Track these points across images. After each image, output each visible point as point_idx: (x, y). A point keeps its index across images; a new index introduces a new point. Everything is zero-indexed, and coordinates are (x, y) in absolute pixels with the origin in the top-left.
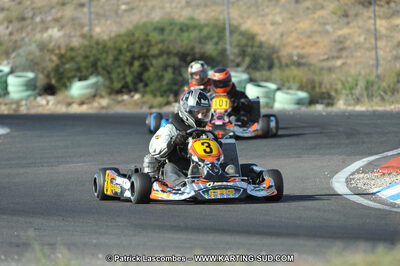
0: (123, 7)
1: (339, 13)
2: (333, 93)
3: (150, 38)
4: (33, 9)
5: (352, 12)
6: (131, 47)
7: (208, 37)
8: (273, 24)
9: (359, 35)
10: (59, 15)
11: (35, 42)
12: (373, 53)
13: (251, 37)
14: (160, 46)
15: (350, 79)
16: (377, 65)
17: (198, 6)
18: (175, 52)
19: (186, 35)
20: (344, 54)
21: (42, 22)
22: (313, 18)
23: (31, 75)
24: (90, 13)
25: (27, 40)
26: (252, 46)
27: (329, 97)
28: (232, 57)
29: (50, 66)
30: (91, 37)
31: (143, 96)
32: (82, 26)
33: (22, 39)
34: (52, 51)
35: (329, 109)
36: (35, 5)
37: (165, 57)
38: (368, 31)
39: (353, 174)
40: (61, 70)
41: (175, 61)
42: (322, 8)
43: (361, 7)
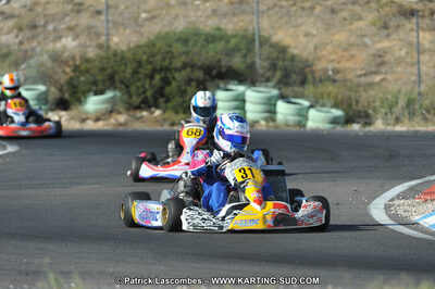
0: (144, 15)
1: (379, 25)
2: (370, 111)
3: (173, 49)
4: (45, 16)
5: (392, 24)
6: (151, 59)
7: (235, 50)
8: (306, 35)
9: (401, 49)
10: (74, 23)
11: (47, 51)
12: (416, 68)
13: (283, 50)
14: (183, 58)
15: (389, 97)
16: (420, 82)
17: (225, 15)
18: (200, 64)
19: (211, 46)
20: (383, 69)
21: (55, 30)
22: (351, 30)
23: (42, 88)
24: (108, 21)
25: (38, 49)
26: (284, 60)
27: (367, 116)
28: (261, 71)
29: (63, 79)
30: (109, 47)
31: (164, 112)
32: (98, 35)
33: (33, 49)
34: (66, 63)
35: (368, 129)
36: (47, 12)
37: (189, 70)
38: (410, 44)
39: (392, 200)
40: (75, 83)
41: (199, 74)
42: (360, 18)
43: (403, 18)
